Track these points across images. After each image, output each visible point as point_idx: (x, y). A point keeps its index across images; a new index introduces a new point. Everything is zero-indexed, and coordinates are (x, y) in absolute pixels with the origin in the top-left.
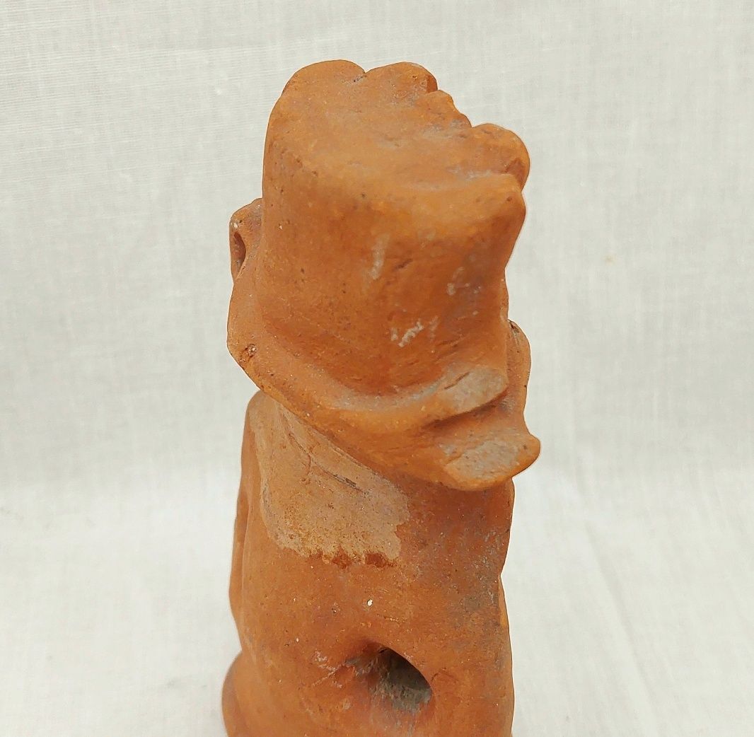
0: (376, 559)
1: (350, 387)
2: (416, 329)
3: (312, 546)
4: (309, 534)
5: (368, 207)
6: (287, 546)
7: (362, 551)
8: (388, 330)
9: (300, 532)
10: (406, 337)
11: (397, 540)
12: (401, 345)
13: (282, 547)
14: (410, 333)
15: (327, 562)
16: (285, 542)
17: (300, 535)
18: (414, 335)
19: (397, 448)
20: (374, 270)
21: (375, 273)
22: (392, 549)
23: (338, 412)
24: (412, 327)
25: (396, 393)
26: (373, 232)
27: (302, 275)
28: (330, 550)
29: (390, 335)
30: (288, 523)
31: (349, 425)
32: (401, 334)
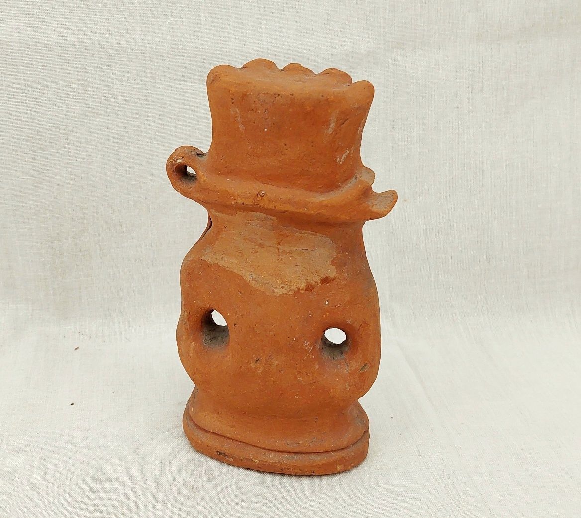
0: (326, 281)
1: (317, 192)
2: (346, 154)
3: (294, 288)
4: (291, 282)
5: (327, 100)
6: (281, 293)
7: (318, 280)
8: (336, 157)
9: (287, 283)
10: (343, 158)
11: (333, 267)
12: (341, 163)
13: (278, 295)
14: (344, 156)
15: (303, 292)
16: (279, 292)
17: (287, 285)
18: (345, 156)
19: (351, 208)
20: (330, 129)
21: (330, 131)
22: (332, 273)
23: (321, 202)
24: (345, 153)
25: (340, 187)
26: (329, 111)
27: (286, 147)
28: (303, 285)
29: (336, 160)
30: (278, 282)
31: (327, 206)
32: (341, 158)
